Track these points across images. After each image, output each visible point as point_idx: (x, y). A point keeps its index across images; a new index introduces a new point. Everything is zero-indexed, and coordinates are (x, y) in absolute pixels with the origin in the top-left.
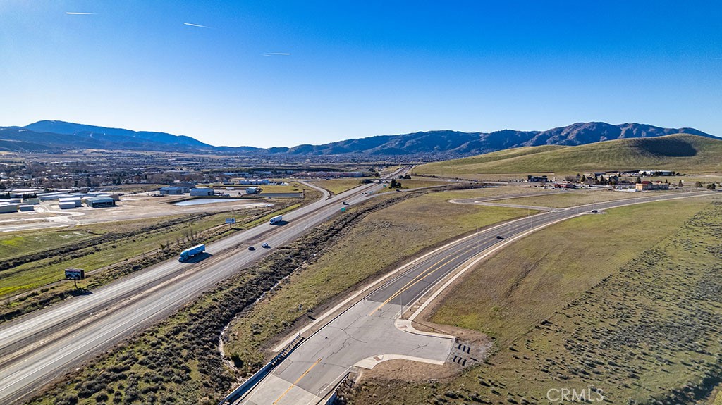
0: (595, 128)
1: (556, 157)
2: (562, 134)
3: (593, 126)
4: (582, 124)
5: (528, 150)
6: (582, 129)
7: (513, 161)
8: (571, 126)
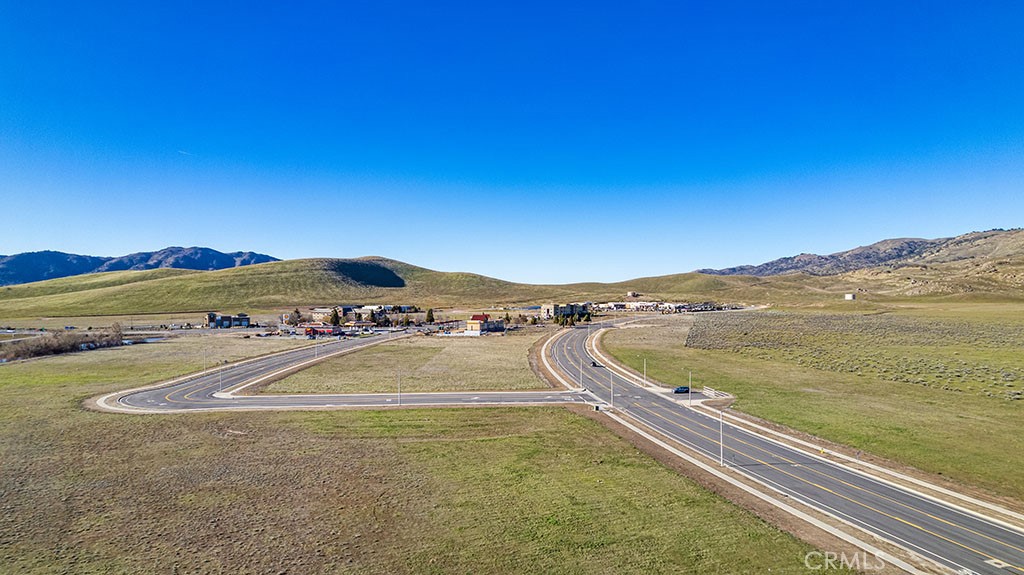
0: (199, 255)
1: (207, 285)
2: (151, 263)
3: (196, 253)
4: (180, 249)
5: (132, 276)
6: (181, 256)
7: (121, 292)
8: (164, 251)
